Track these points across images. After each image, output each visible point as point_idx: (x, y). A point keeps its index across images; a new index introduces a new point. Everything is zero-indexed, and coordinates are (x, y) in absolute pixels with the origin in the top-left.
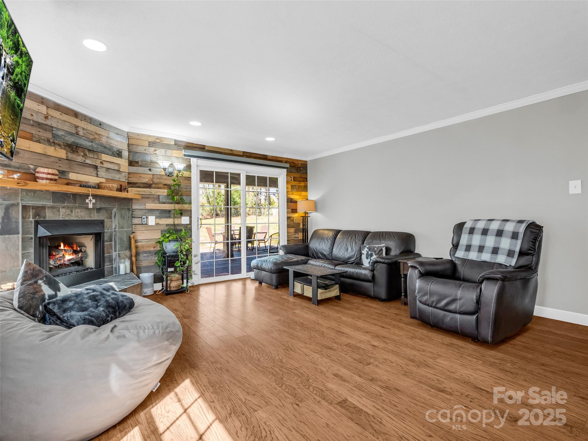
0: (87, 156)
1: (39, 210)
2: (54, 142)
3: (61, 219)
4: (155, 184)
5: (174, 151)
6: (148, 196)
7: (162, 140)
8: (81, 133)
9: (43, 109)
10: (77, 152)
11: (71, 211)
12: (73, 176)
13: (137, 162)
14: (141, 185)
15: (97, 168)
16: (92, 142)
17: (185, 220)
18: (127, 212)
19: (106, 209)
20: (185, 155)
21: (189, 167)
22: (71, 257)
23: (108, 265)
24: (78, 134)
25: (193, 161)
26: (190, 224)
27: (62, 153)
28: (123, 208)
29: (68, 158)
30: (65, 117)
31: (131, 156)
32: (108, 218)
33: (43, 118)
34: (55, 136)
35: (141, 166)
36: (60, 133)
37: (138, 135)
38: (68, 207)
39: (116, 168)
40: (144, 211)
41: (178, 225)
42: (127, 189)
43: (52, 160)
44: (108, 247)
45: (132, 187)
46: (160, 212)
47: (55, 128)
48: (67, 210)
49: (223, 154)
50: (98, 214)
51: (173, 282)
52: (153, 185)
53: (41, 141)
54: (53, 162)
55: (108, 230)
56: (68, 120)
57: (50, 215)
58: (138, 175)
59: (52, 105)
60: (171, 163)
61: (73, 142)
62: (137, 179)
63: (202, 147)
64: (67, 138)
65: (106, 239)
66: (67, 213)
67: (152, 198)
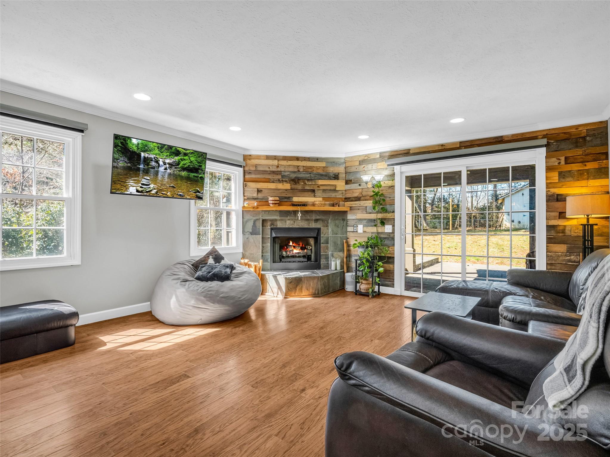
0: (306, 184)
1: (273, 221)
2: (282, 180)
3: (287, 227)
4: (364, 196)
5: (379, 164)
6: (358, 208)
7: (369, 156)
8: (301, 170)
9: (276, 162)
10: (299, 183)
11: (294, 222)
12: (295, 199)
13: (351, 181)
14: (353, 199)
15: (314, 191)
16: (310, 174)
17: (388, 229)
18: (342, 222)
19: (323, 220)
20: (388, 165)
21: (392, 176)
22: (298, 251)
23: (324, 261)
24: (299, 171)
25: (397, 168)
26: (393, 232)
27: (287, 186)
28: (337, 219)
29: (292, 188)
30: (290, 163)
31: (347, 176)
32: (324, 226)
33: (276, 168)
34: (283, 176)
35: (354, 183)
36: (286, 174)
37: (352, 157)
38: (292, 220)
39: (333, 188)
40: (355, 221)
41: (382, 233)
42: (338, 204)
43: (280, 191)
44: (324, 248)
45: (347, 201)
46: (367, 221)
47: (283, 171)
48: (291, 222)
49: (432, 153)
50: (315, 224)
51: (363, 284)
52: (362, 198)
53: (274, 181)
54: (282, 192)
55: (324, 235)
56: (292, 164)
57: (280, 225)
58: (351, 191)
59: (281, 158)
60: (372, 176)
61: (295, 177)
62: (351, 194)
63: (406, 152)
64: (291, 176)
65: (322, 241)
66: (291, 223)
67: (361, 209)
